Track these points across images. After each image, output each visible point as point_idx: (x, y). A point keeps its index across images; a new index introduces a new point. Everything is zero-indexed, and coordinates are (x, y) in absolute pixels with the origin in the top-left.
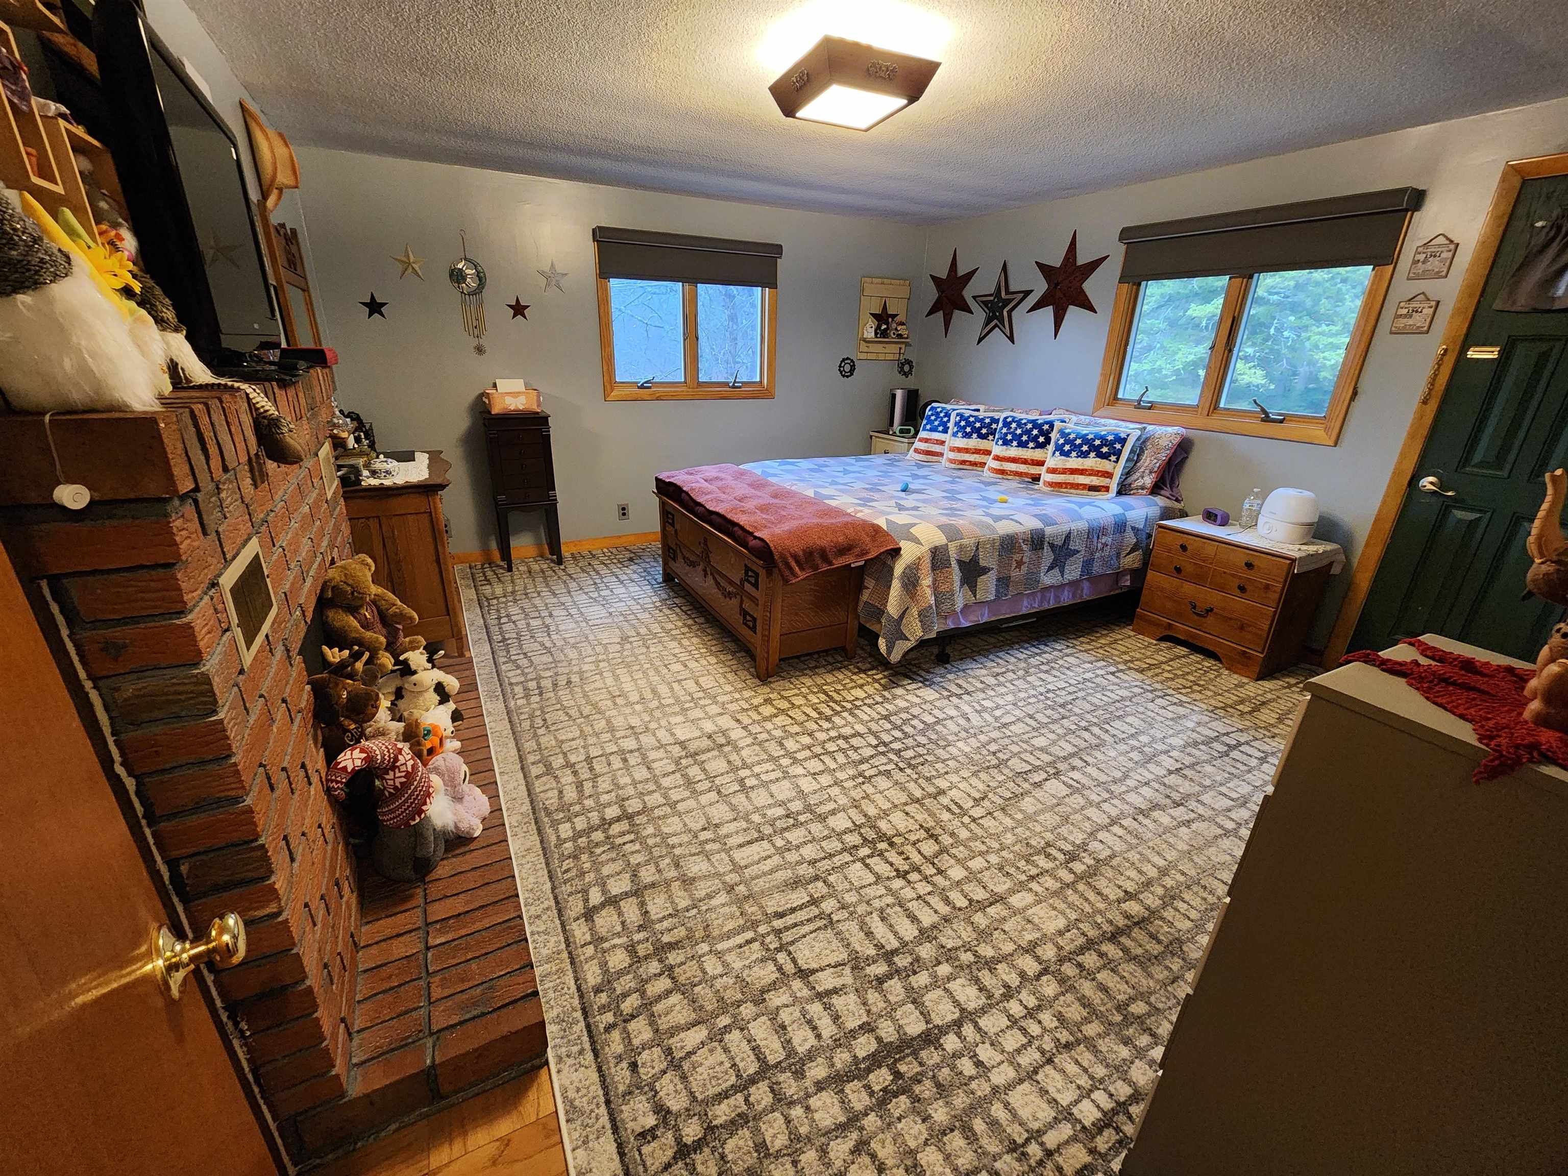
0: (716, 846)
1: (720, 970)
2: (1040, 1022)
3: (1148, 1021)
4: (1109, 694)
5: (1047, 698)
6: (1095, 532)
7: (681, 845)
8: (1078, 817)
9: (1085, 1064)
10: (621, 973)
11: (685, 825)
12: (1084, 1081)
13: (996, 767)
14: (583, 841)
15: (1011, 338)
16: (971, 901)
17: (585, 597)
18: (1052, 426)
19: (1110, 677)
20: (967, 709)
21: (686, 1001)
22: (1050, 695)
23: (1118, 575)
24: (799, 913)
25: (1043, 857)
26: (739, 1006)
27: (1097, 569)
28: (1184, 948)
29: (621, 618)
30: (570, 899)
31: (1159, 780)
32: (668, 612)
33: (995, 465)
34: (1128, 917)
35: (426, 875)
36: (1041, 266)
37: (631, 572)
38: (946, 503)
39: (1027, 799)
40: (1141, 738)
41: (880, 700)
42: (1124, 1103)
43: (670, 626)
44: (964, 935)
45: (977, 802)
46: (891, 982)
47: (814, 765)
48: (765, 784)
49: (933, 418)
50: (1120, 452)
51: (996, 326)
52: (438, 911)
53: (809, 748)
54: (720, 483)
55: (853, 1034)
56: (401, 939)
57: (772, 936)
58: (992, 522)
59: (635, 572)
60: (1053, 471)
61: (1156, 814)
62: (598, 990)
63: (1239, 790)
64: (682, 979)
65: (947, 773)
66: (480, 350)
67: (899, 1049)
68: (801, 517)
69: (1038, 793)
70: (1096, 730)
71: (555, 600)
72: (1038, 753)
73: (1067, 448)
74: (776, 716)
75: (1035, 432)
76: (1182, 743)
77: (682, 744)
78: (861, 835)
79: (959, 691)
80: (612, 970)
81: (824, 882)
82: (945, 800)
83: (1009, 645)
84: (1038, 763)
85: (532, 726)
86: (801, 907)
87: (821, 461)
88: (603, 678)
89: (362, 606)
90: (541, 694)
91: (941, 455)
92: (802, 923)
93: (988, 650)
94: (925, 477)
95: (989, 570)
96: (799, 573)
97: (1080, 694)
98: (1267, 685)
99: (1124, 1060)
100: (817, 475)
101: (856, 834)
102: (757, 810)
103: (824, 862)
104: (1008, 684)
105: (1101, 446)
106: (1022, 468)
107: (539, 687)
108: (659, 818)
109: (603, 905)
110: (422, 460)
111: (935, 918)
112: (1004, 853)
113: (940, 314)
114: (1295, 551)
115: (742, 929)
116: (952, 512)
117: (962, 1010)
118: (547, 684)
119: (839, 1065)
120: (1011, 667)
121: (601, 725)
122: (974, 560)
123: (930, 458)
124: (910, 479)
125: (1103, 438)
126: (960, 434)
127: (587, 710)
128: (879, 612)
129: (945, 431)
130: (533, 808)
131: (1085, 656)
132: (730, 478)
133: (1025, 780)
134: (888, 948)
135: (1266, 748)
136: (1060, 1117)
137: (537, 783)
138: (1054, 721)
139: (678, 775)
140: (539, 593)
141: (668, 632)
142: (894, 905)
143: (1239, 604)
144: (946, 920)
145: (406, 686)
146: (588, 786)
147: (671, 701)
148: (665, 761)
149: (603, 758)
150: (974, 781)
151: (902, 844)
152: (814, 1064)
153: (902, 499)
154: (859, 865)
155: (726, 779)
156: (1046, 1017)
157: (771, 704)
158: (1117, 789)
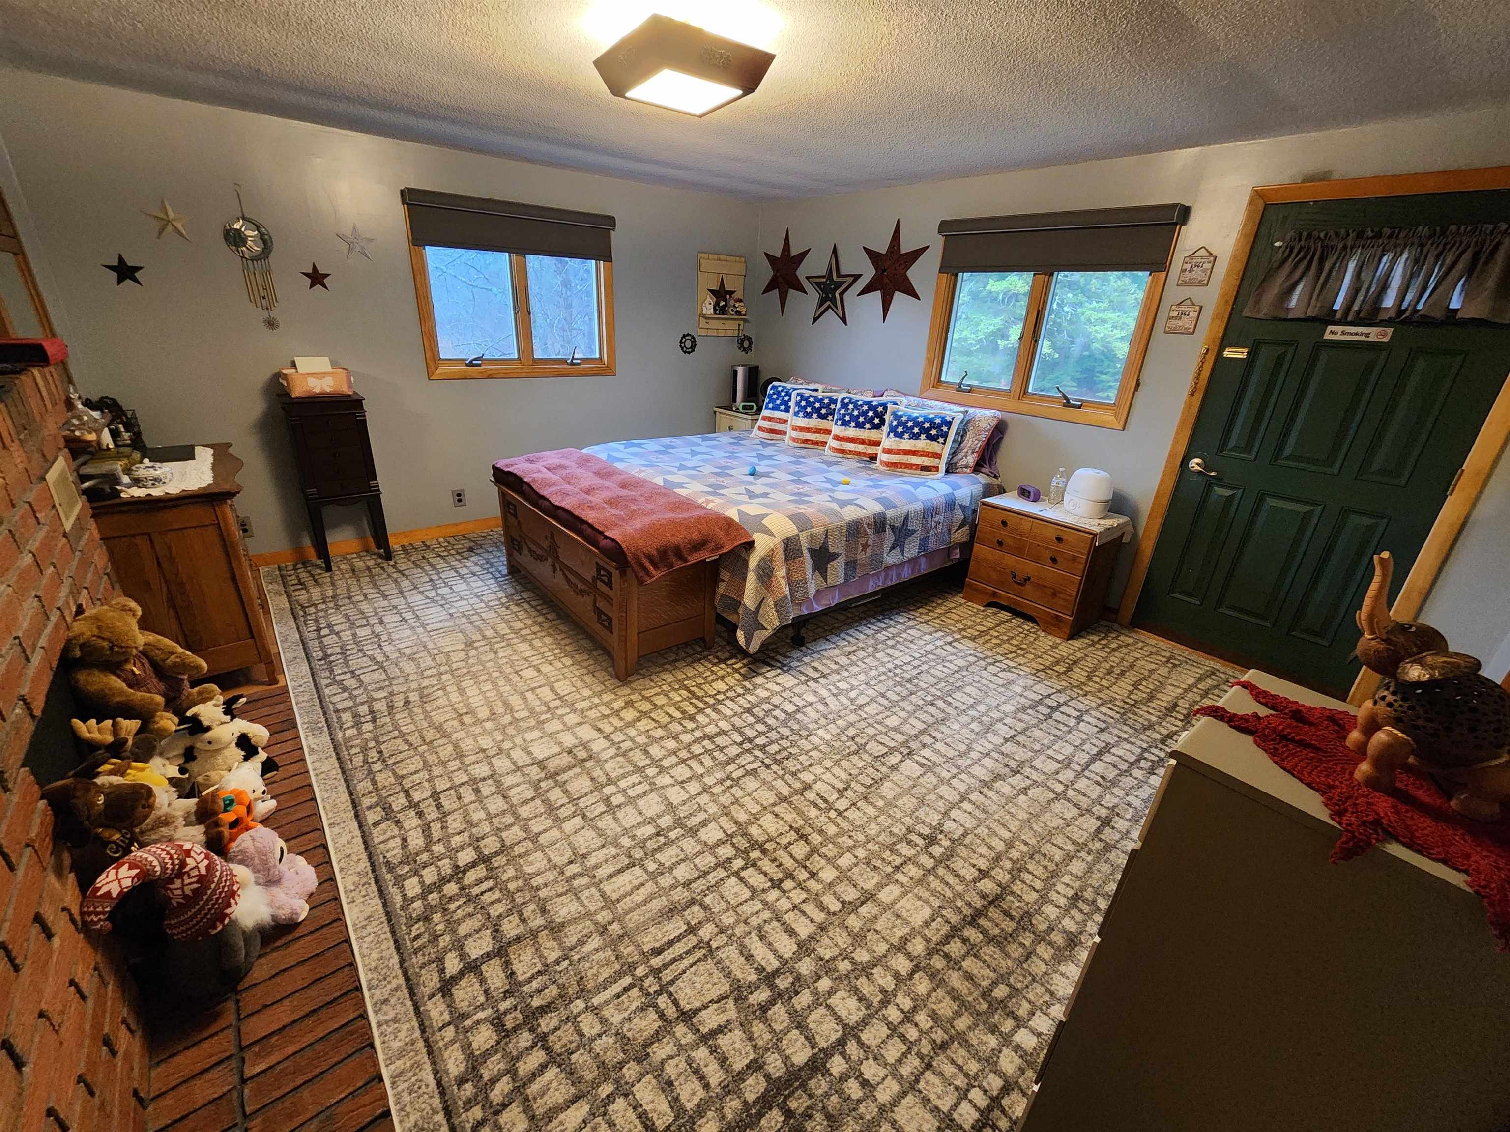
0: (585, 881)
1: (597, 1029)
2: (916, 1025)
3: (1010, 1004)
4: (947, 664)
5: (896, 675)
6: (929, 512)
7: (546, 885)
8: (933, 797)
9: (960, 1062)
10: (487, 1054)
11: (549, 860)
12: (960, 1082)
13: (856, 753)
14: (434, 898)
15: (844, 320)
16: (843, 903)
17: (421, 597)
18: (885, 408)
19: (948, 647)
20: (824, 693)
21: (563, 1075)
22: (898, 671)
23: (949, 550)
24: (677, 946)
25: (905, 844)
26: (621, 1069)
27: (932, 545)
28: (1034, 921)
29: (464, 620)
30: (423, 972)
31: (998, 749)
32: (515, 609)
33: (836, 444)
34: (983, 896)
35: (238, 984)
36: (868, 252)
37: (472, 564)
38: (792, 487)
39: (886, 784)
40: (978, 708)
41: (741, 691)
42: (997, 1097)
43: (519, 625)
44: (840, 942)
45: (841, 792)
46: (775, 1008)
47: (681, 772)
48: (632, 801)
49: (775, 397)
50: (947, 434)
51: (829, 307)
52: (257, 1027)
53: (675, 753)
54: (564, 472)
55: (741, 1076)
56: (208, 1076)
57: (651, 978)
58: (838, 509)
59: (476, 564)
60: (888, 451)
61: (998, 785)
62: (461, 1081)
63: (1063, 751)
64: (557, 1048)
65: (811, 765)
66: (271, 324)
67: (788, 1083)
68: (653, 512)
69: (895, 776)
70: (940, 703)
71: (386, 603)
72: (892, 734)
73: (900, 429)
74: (639, 720)
75: (871, 414)
76: (1013, 709)
77: (540, 764)
78: (733, 845)
79: (816, 675)
80: (477, 1053)
81: (701, 905)
82: (811, 795)
83: (857, 621)
84: (892, 744)
85: (366, 761)
86: (678, 939)
87: (667, 441)
88: (447, 694)
89: (127, 661)
90: (374, 720)
91: (785, 433)
92: (681, 957)
93: (838, 628)
94: (770, 458)
95: (838, 555)
96: (654, 572)
97: (924, 667)
98: (1077, 643)
99: (993, 1050)
100: (665, 458)
101: (728, 845)
102: (626, 831)
103: (699, 882)
104: (859, 663)
105: (930, 429)
106: (860, 448)
107: (371, 712)
108: (520, 856)
109: (462, 974)
110: (205, 456)
111: (812, 928)
112: (870, 846)
113: (776, 292)
114: (1096, 525)
115: (619, 974)
116: (800, 499)
117: (845, 1026)
118: (380, 706)
119: (730, 1116)
120: (861, 645)
121: (447, 751)
122: (824, 548)
123: (774, 436)
124: (756, 460)
125: (931, 421)
126: (801, 414)
127: (430, 735)
128: (736, 604)
129: (787, 410)
130: (373, 865)
131: (925, 628)
132: (572, 464)
133: (884, 764)
134: (769, 969)
135: (1081, 706)
136: (943, 1126)
137: (375, 832)
138: (904, 698)
139: (538, 802)
140: (365, 596)
141: (517, 632)
142: (772, 920)
143: (1051, 573)
144: (822, 928)
145: (198, 745)
146: (436, 828)
147: (526, 713)
148: (524, 786)
149: (452, 792)
150: (836, 770)
151: (775, 850)
152: (704, 1120)
153: (751, 484)
154: (733, 879)
155: (591, 799)
156: (922, 1018)
157: (633, 707)
158: (963, 763)
